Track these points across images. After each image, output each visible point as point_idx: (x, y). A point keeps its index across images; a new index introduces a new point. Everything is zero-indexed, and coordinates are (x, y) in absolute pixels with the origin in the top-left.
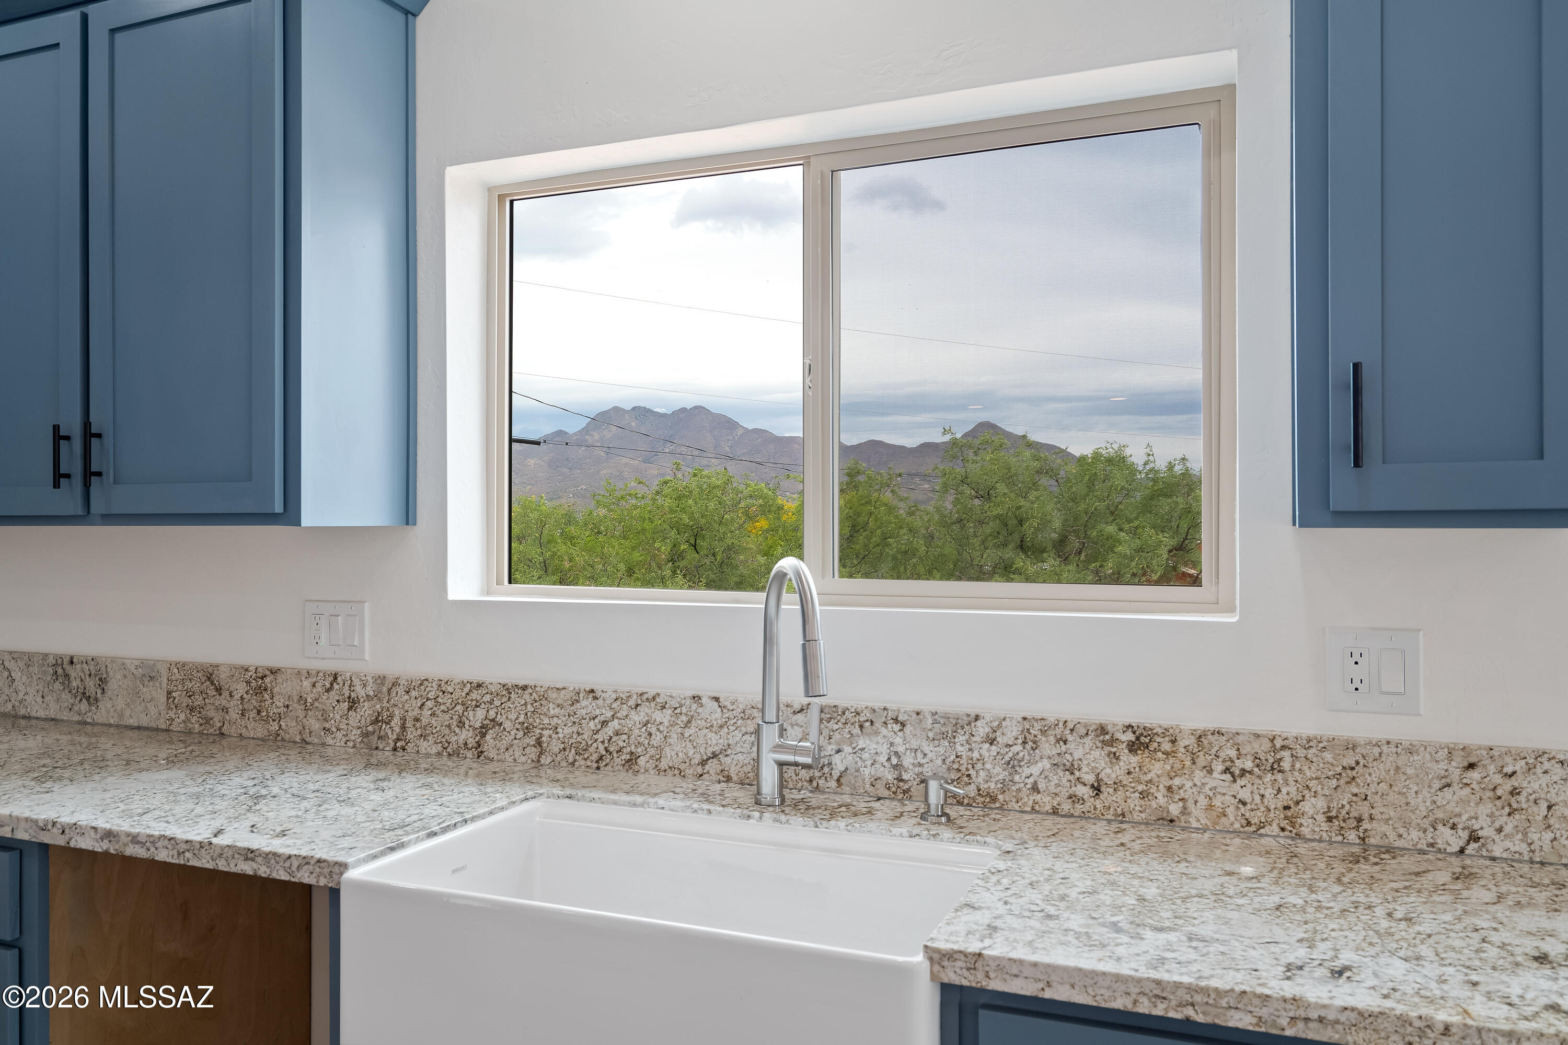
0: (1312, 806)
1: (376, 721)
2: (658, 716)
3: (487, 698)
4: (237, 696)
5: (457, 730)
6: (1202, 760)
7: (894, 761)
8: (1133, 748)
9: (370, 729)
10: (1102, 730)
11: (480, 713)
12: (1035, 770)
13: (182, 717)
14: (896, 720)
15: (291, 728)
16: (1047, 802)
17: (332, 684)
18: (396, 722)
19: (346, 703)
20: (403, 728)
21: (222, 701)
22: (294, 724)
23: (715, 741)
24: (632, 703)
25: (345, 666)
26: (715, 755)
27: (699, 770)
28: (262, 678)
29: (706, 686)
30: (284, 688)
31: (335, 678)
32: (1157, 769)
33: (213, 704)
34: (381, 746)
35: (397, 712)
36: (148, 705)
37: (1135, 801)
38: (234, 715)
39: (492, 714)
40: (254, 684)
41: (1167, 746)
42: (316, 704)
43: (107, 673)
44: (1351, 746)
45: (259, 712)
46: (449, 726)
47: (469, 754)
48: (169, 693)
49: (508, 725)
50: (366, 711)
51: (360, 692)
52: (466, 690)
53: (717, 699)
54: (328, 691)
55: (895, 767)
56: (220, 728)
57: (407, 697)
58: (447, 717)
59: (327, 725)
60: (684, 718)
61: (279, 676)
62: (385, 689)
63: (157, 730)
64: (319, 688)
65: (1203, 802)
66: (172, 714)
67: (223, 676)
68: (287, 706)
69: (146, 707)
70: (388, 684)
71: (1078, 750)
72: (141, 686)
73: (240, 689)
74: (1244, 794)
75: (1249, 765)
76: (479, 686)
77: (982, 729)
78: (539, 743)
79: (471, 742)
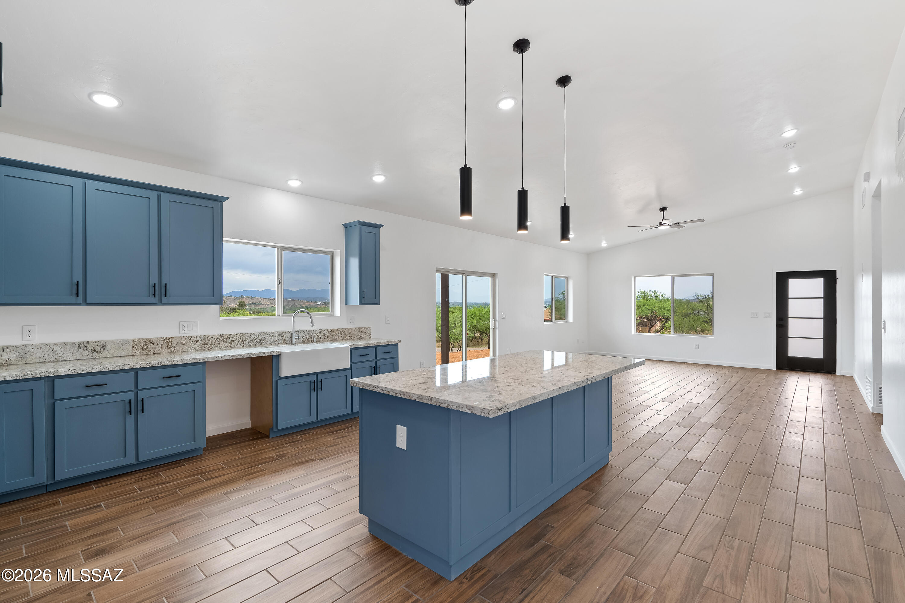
0: (348, 336)
1: (204, 344)
2: (267, 336)
3: (232, 337)
4: (160, 344)
5: (225, 343)
6: (338, 332)
7: (303, 337)
8: (331, 332)
9: (202, 346)
10: (328, 330)
11: (230, 340)
12: (321, 336)
13: (139, 351)
14: (304, 332)
15: (178, 349)
16: (322, 340)
17: (191, 338)
18: (209, 344)
19: (195, 342)
20: (211, 345)
21: (154, 346)
22: (179, 348)
23: (277, 338)
24: (262, 334)
25: (194, 334)
26: (277, 340)
27: (274, 343)
28: (168, 339)
29: (275, 330)
30: (175, 342)
31: (192, 337)
32: (333, 334)
33: (151, 347)
34: (205, 349)
35: (209, 342)
36: (125, 350)
37: (331, 338)
38: (159, 348)
39: (233, 339)
40: (166, 341)
41: (334, 331)
42: (186, 343)
43: (105, 344)
44: (351, 329)
45: (167, 347)
46: (223, 343)
47: (228, 347)
48: (133, 347)
49: (236, 341)
50: (201, 343)
51: (199, 339)
52: (227, 336)
53: (277, 332)
54: (190, 340)
55: (303, 338)
56: (153, 352)
57: (212, 339)
58: (222, 341)
59: (189, 347)
60: (271, 335)
61: (174, 339)
62: (206, 338)
63: (129, 356)
64: (187, 339)
65: (338, 337)
66: (134, 351)
67: (155, 341)
68: (177, 345)
69: (124, 351)
70: (207, 337)
71: (326, 333)
72: (121, 346)
73: (161, 342)
74: (342, 335)
75: (342, 332)
76: (230, 335)
77: (314, 332)
78: (243, 343)
79: (228, 345)
